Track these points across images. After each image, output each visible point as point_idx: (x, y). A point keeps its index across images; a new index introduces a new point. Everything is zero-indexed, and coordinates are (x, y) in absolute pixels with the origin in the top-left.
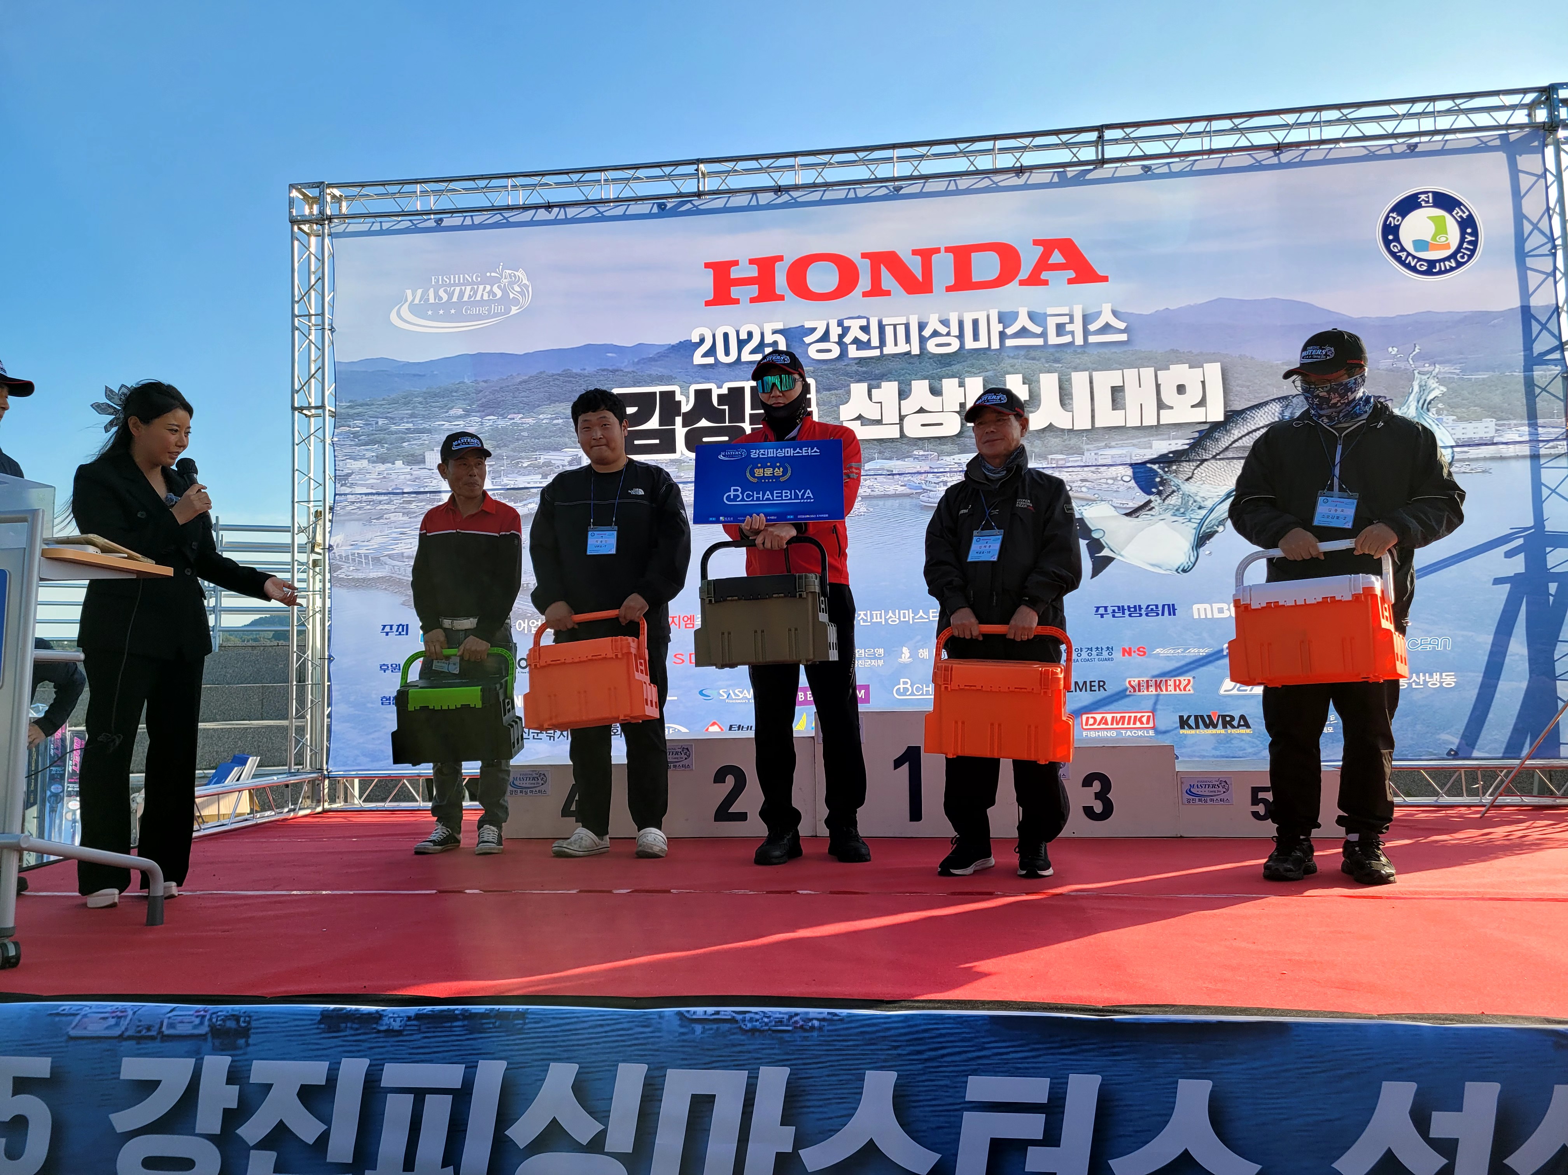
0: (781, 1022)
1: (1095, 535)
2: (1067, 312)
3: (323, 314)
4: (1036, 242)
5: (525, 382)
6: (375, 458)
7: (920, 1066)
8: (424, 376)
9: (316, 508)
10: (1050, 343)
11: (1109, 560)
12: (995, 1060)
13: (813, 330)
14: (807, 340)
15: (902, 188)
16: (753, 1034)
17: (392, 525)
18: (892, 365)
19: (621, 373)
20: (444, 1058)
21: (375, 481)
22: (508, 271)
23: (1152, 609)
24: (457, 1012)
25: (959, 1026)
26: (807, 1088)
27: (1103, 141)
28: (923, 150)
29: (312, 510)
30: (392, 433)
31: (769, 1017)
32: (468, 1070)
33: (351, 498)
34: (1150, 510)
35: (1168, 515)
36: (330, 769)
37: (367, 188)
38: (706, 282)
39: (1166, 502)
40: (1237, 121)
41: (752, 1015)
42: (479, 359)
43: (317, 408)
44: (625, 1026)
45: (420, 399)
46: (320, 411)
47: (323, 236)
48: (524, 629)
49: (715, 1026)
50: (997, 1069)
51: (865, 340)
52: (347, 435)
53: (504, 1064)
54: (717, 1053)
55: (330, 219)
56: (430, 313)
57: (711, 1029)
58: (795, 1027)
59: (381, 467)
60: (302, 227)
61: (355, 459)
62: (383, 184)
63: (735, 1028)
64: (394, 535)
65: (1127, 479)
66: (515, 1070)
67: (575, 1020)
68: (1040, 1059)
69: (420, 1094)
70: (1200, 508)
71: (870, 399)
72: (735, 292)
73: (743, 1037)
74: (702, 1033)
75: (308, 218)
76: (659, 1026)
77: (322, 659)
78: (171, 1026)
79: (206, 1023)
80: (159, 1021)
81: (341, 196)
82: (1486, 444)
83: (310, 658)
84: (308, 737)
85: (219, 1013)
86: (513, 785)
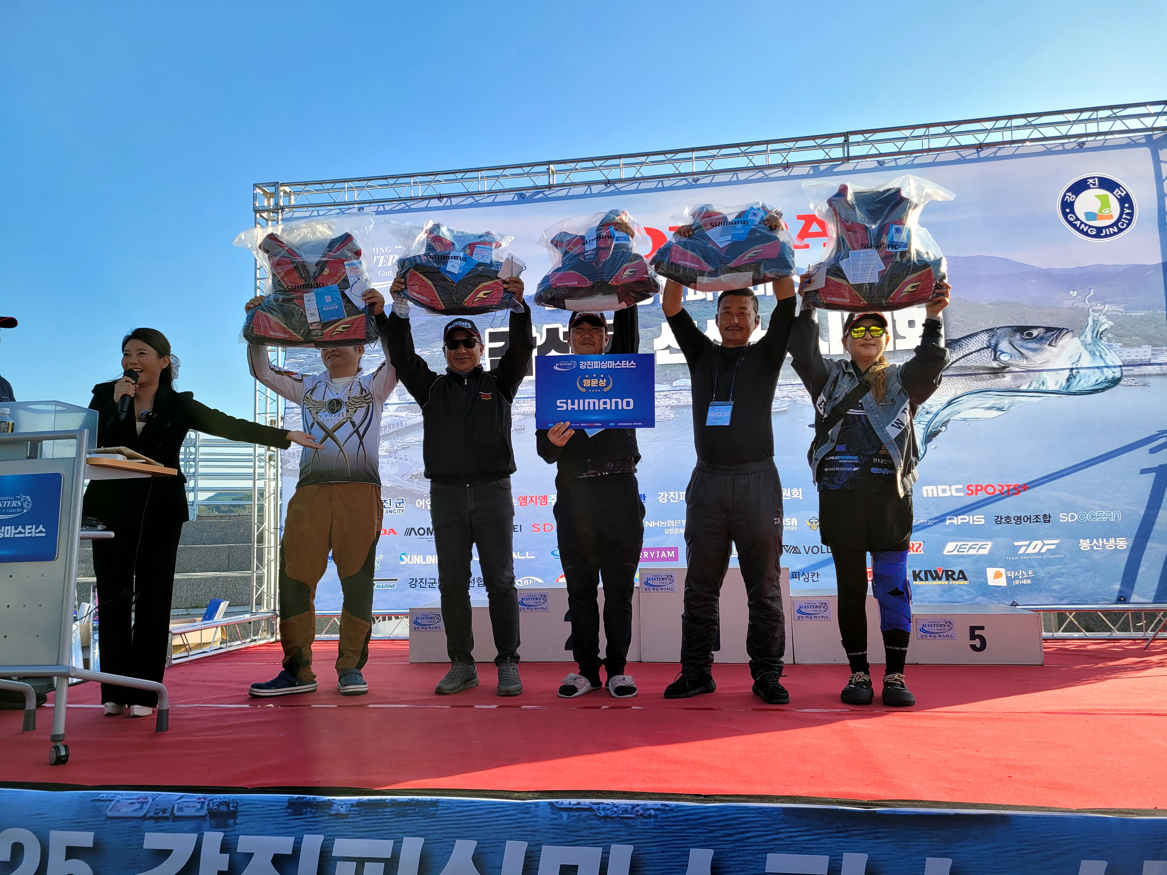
0: (626, 811)
4: (799, 217)
5: (423, 325)
7: (731, 846)
9: (271, 418)
12: (788, 841)
15: (699, 179)
16: (606, 821)
20: (378, 835)
25: (759, 815)
26: (646, 861)
27: (848, 144)
28: (714, 152)
31: (617, 807)
37: (309, 186)
40: (948, 127)
41: (605, 806)
47: (277, 221)
48: (422, 506)
49: (577, 814)
50: (789, 849)
53: (422, 840)
54: (579, 834)
55: (282, 209)
57: (575, 816)
60: (263, 214)
62: (321, 183)
66: (429, 845)
67: (474, 808)
68: (822, 841)
70: (927, 413)
73: (598, 822)
74: (568, 818)
75: (267, 208)
76: (536, 813)
77: (275, 528)
78: (180, 809)
79: (206, 807)
80: (171, 805)
81: (290, 192)
82: (1145, 365)
83: (267, 528)
84: (265, 586)
85: (215, 800)
86: (416, 622)
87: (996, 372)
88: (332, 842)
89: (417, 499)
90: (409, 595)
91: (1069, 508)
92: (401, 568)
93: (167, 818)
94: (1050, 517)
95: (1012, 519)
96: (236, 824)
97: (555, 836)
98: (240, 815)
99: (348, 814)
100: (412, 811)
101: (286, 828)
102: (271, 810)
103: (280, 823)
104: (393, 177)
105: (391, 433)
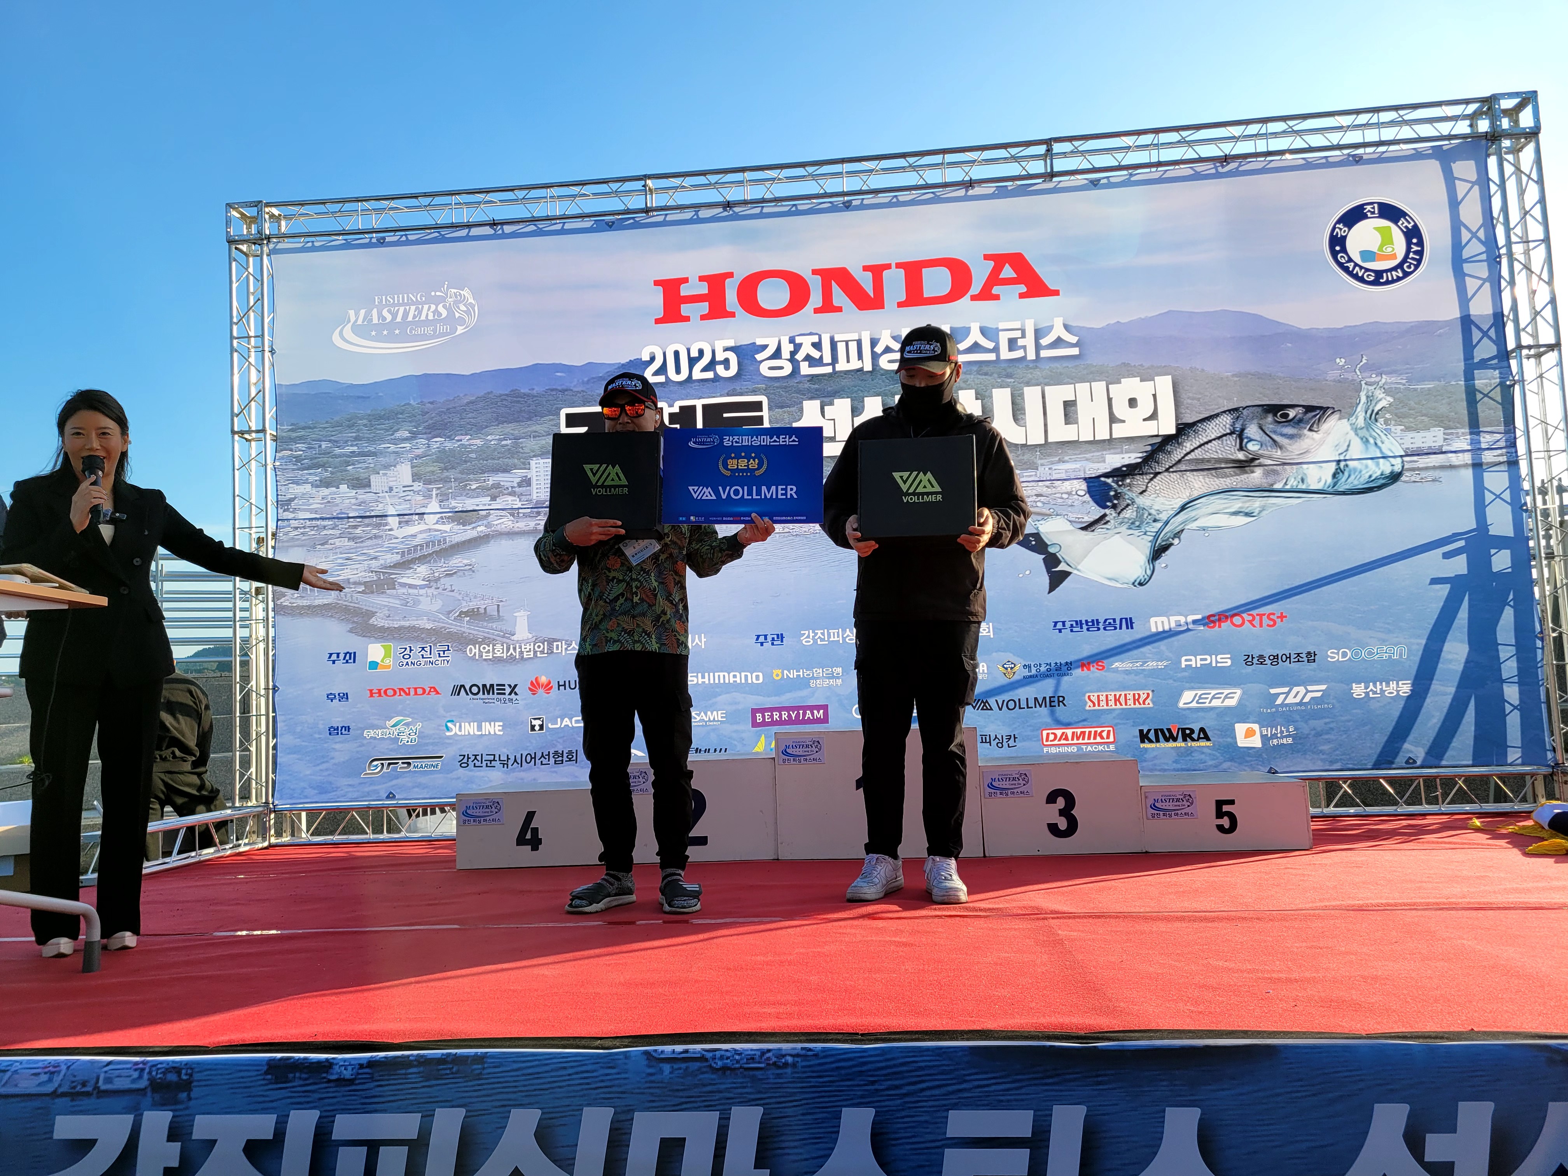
0: (753, 1059)
1: (1051, 550)
2: (1019, 327)
3: (263, 335)
4: (987, 257)
5: (472, 402)
6: (318, 482)
8: (369, 397)
9: (258, 535)
10: (1002, 357)
11: (1066, 574)
13: (765, 347)
14: (759, 357)
15: (851, 201)
17: (338, 550)
18: (844, 382)
19: (570, 393)
20: (399, 1108)
21: (319, 506)
22: (453, 290)
23: (1110, 623)
24: (411, 1058)
27: (1052, 155)
28: (873, 165)
29: (255, 536)
30: (336, 456)
32: (424, 1119)
33: (294, 523)
34: (1105, 524)
35: (1123, 529)
36: (276, 802)
37: (306, 207)
38: (656, 300)
39: (1122, 516)
40: (1185, 133)
41: (723, 1053)
42: (426, 381)
43: (258, 431)
44: (589, 1068)
45: (365, 422)
46: (261, 435)
47: (261, 256)
48: (475, 654)
49: (684, 1065)
51: (818, 357)
52: (289, 459)
53: (462, 1112)
55: (269, 238)
56: (373, 333)
57: (680, 1069)
58: (768, 1064)
59: (325, 491)
60: (240, 247)
61: (298, 484)
62: (324, 202)
63: (705, 1067)
64: (340, 561)
65: (1082, 493)
67: (537, 1063)
69: (373, 1147)
71: (823, 416)
72: (685, 310)
73: (713, 1076)
74: (671, 1073)
75: (246, 238)
77: (267, 689)
78: (109, 1080)
79: (146, 1076)
80: (95, 1075)
81: (280, 215)
82: (1435, 453)
83: (254, 689)
84: (253, 769)
85: (159, 1066)
86: (466, 813)
87: (1244, 466)
88: (332, 1119)
89: (468, 644)
90: (459, 778)
91: (1339, 642)
92: (447, 741)
93: (88, 1094)
94: (1315, 655)
95: (1267, 659)
96: (190, 1099)
97: (653, 1099)
98: (196, 1086)
99: (355, 1079)
100: (448, 1072)
101: (264, 1102)
102: (242, 1077)
103: (254, 1096)
104: (425, 195)
105: (430, 555)
